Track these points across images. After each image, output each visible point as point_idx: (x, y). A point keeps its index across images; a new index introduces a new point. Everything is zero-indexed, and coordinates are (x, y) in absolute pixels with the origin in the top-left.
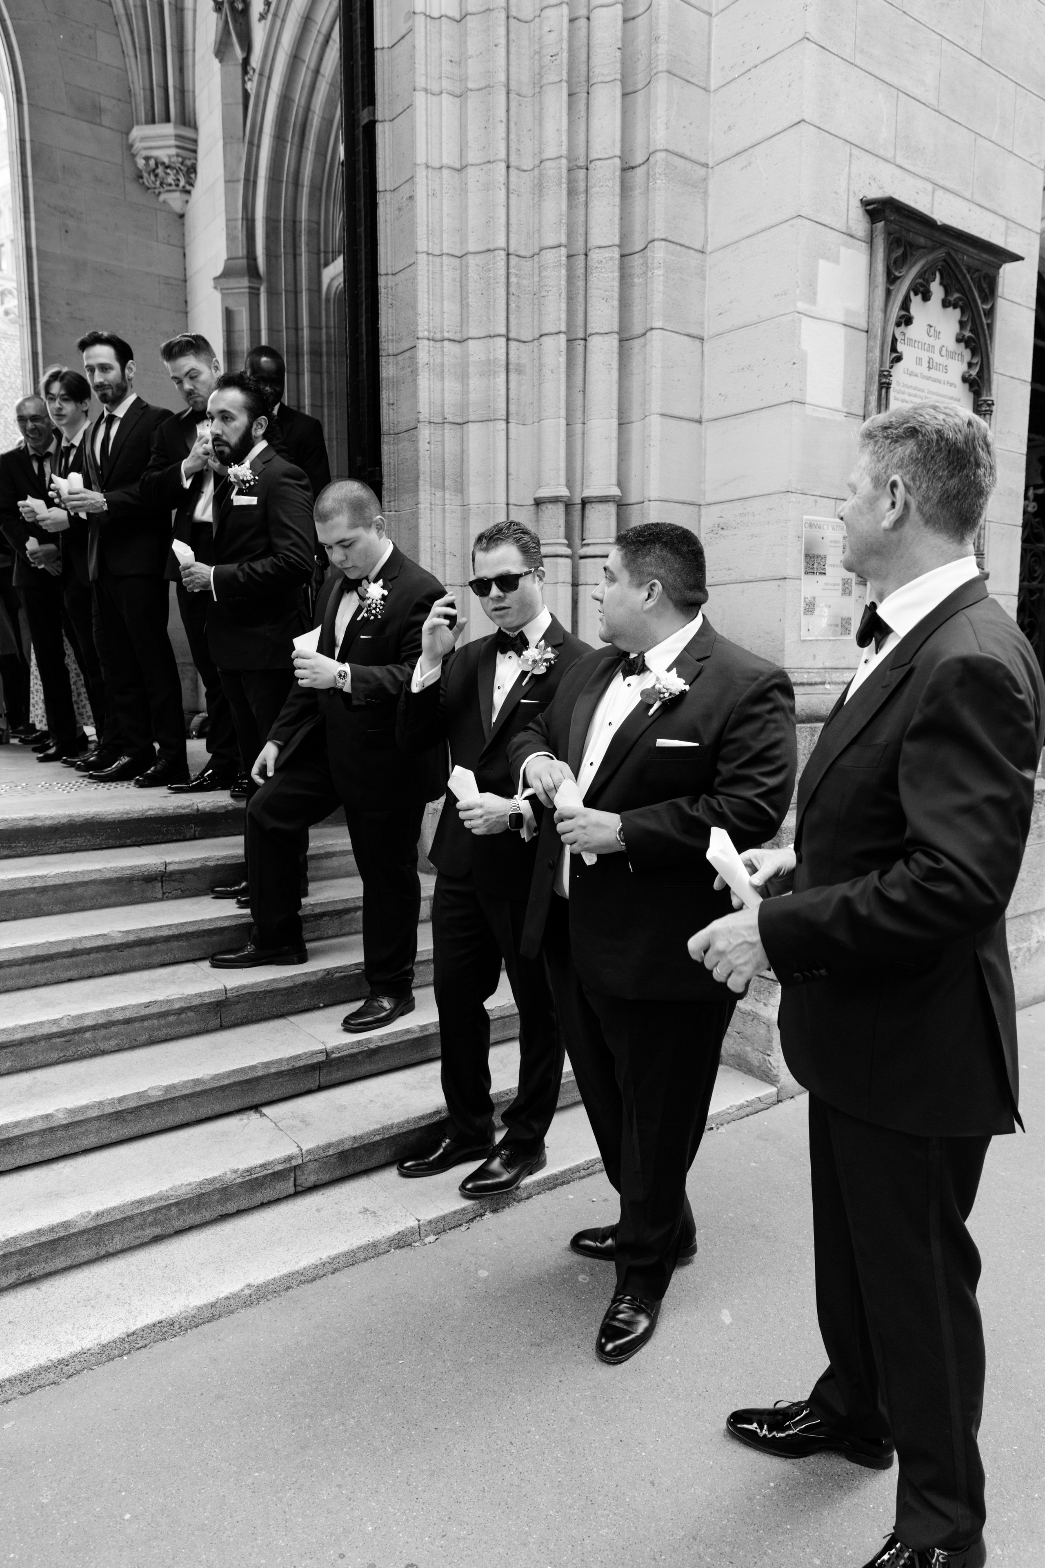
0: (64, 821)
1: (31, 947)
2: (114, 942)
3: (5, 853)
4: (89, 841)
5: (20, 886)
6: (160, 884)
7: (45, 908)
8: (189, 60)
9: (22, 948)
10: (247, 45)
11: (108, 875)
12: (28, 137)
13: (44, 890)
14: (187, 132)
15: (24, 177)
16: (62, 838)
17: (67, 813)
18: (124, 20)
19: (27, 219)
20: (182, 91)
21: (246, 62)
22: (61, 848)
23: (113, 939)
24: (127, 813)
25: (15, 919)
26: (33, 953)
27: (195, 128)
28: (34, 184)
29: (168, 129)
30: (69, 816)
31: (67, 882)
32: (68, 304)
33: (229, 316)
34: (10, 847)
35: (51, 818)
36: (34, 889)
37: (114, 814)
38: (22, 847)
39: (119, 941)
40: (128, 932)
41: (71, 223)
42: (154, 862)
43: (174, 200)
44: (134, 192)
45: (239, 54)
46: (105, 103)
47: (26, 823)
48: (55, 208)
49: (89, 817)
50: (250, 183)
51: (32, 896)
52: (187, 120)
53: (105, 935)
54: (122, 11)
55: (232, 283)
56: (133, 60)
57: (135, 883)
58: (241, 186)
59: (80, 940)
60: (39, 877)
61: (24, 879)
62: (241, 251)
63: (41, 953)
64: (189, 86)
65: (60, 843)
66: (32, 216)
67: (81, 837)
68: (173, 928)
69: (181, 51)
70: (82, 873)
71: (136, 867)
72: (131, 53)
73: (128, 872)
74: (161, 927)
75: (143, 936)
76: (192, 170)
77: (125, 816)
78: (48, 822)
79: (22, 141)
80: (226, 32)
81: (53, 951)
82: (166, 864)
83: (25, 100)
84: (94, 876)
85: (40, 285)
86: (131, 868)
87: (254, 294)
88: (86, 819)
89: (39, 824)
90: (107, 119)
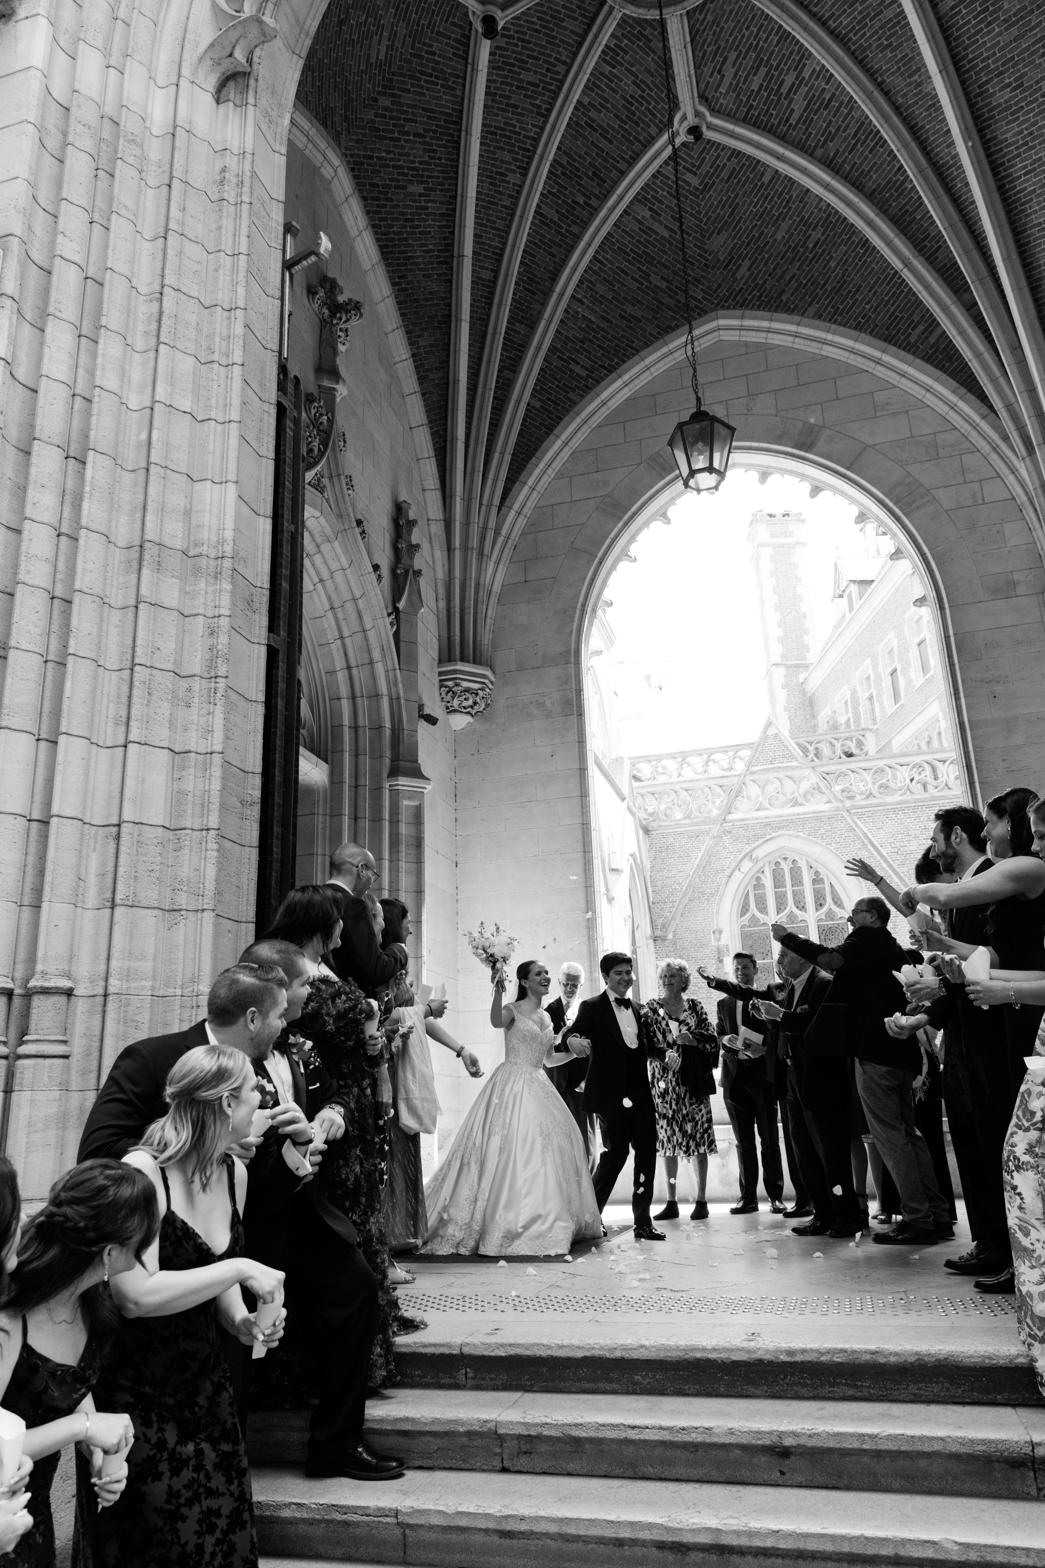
0: (912, 1359)
1: (843, 1538)
2: (948, 1557)
3: (851, 1393)
4: (948, 1390)
5: (846, 1445)
6: (1032, 1474)
7: (882, 1480)
9: (833, 1538)
11: (954, 1448)
12: (951, 633)
13: (878, 1454)
15: (952, 665)
16: (915, 1382)
17: (916, 1349)
18: (1027, 504)
19: (957, 699)
22: (915, 1395)
23: (947, 1552)
24: (990, 1358)
25: (848, 1488)
26: (846, 1549)
28: (960, 668)
30: (917, 1353)
31: (903, 1448)
32: (1004, 760)
34: (856, 1387)
35: (896, 1354)
36: (865, 1451)
37: (972, 1356)
38: (869, 1387)
39: (955, 1558)
40: (967, 1546)
41: (998, 689)
42: (1016, 1438)
46: (1017, 577)
47: (868, 1357)
48: (982, 681)
49: (941, 1357)
51: (866, 1460)
53: (934, 1543)
54: (1024, 498)
56: (1040, 531)
57: (997, 1466)
59: (904, 1542)
60: (869, 1436)
61: (852, 1435)
63: (855, 1551)
65: (913, 1389)
66: (962, 695)
67: (937, 1383)
68: (1032, 1555)
70: (921, 1438)
71: (991, 1442)
72: (1037, 526)
73: (982, 1448)
74: (1014, 1549)
75: (989, 1558)
77: (987, 1361)
78: (893, 1359)
79: (947, 638)
81: (871, 1551)
82: (1033, 1445)
83: (947, 606)
84: (936, 1447)
85: (975, 752)
86: (984, 1442)
88: (938, 1360)
89: (882, 1360)
90: (1020, 590)
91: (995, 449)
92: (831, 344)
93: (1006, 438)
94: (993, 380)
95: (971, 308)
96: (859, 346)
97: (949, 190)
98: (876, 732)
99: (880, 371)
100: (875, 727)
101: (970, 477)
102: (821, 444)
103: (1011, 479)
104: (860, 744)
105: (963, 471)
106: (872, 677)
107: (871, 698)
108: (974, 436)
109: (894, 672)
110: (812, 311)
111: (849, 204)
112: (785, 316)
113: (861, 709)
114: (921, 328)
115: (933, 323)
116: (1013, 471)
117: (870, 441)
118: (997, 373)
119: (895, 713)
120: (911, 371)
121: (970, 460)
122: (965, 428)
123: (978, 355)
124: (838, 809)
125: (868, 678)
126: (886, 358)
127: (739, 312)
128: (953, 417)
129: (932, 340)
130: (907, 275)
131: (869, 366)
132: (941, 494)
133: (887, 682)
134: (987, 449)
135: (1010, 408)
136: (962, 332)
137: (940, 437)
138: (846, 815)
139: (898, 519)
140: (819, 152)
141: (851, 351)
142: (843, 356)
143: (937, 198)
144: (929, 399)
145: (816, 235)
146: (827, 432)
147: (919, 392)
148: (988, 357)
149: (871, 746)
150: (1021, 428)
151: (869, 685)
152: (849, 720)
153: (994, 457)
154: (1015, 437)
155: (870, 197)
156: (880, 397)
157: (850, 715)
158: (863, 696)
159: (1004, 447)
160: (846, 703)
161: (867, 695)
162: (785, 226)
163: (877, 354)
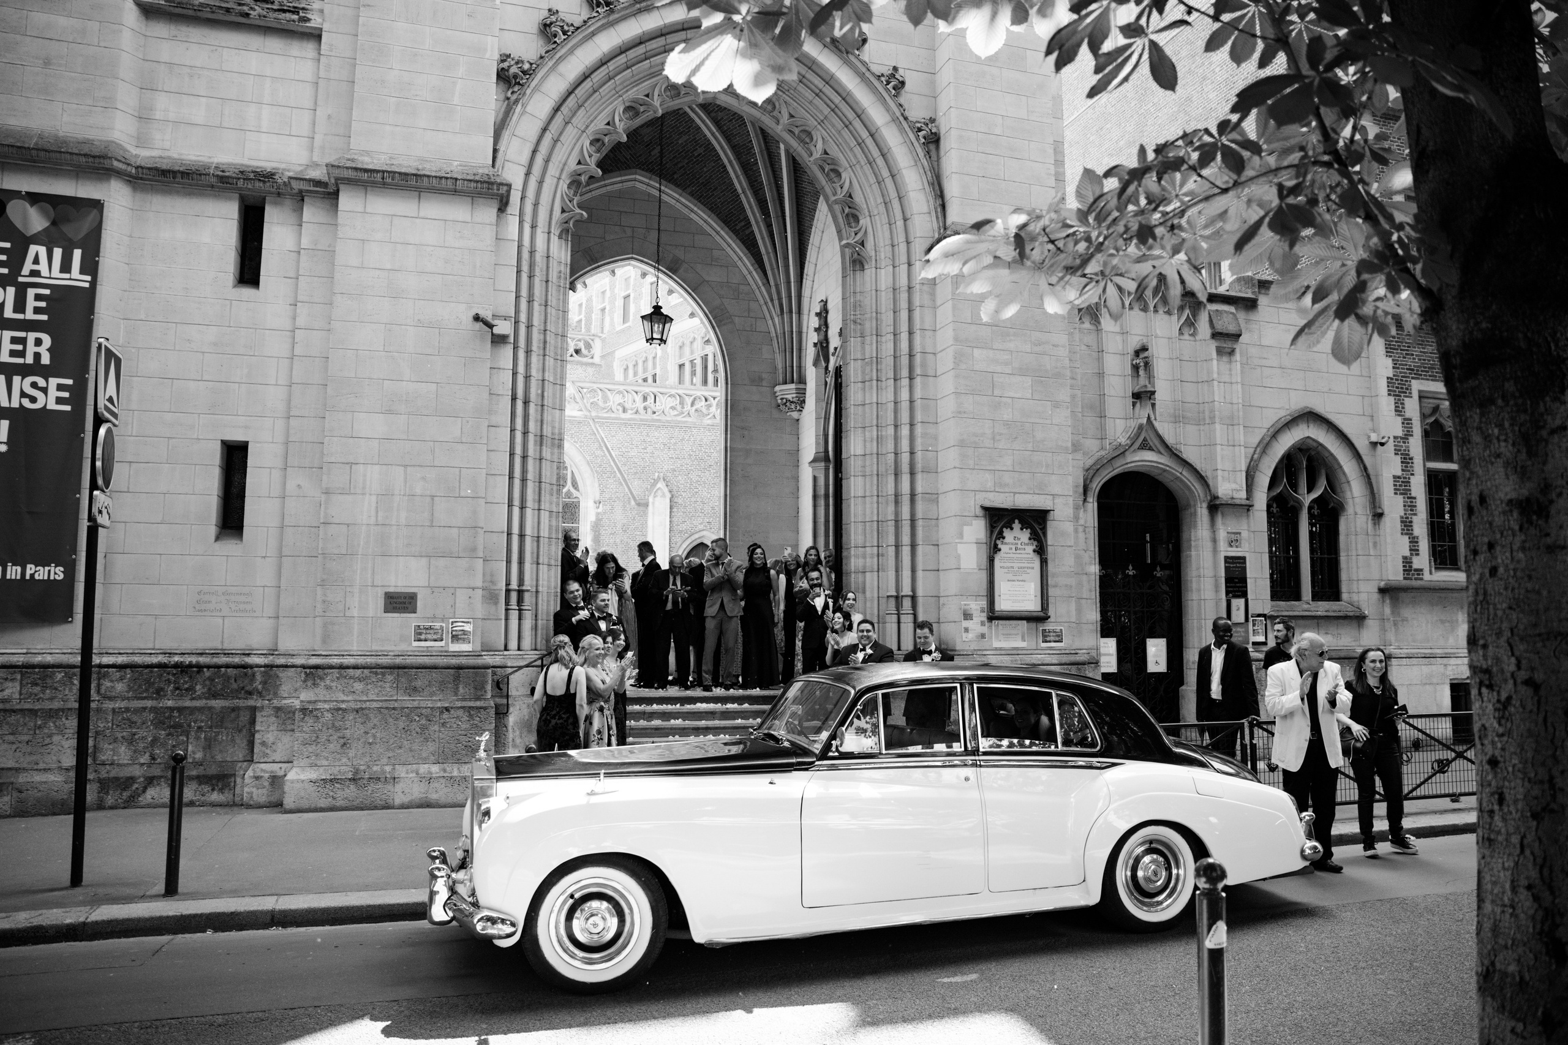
8: (803, 354)
10: (827, 361)
14: (801, 386)
18: (775, 340)
20: (800, 367)
21: (827, 368)
27: (805, 383)
28: (731, 420)
29: (793, 386)
33: (815, 479)
41: (746, 433)
43: (795, 415)
44: (776, 414)
45: (824, 364)
46: (764, 376)
48: (740, 428)
50: (827, 419)
52: (802, 381)
55: (817, 464)
56: (778, 356)
58: (822, 421)
62: (822, 449)
64: (803, 365)
66: (729, 432)
69: (800, 350)
72: (777, 353)
76: (804, 401)
80: (818, 355)
87: (827, 469)
90: (764, 383)
91: (766, 303)
92: (695, 213)
93: (772, 300)
94: (772, 269)
95: (769, 226)
96: (709, 220)
97: (772, 165)
98: (603, 340)
99: (718, 238)
100: (604, 336)
101: (752, 315)
102: (681, 271)
103: (770, 322)
104: (588, 346)
105: (749, 310)
106: (608, 294)
107: (603, 310)
108: (757, 292)
109: (627, 297)
110: (689, 190)
111: (722, 147)
112: (673, 187)
113: (593, 316)
114: (743, 224)
115: (749, 224)
116: (772, 318)
117: (707, 279)
118: (775, 266)
119: (623, 330)
120: (733, 245)
121: (753, 305)
122: (754, 287)
123: (768, 253)
124: (586, 417)
125: (604, 293)
126: (722, 233)
127: (649, 175)
128: (749, 277)
129: (747, 232)
130: (742, 197)
131: (713, 233)
132: (736, 320)
133: (620, 303)
134: (762, 302)
135: (777, 286)
136: (763, 238)
137: (742, 287)
138: (591, 422)
139: (713, 327)
140: (713, 114)
141: (705, 221)
142: (701, 222)
143: (766, 167)
144: (739, 263)
145: (700, 150)
146: (685, 265)
147: (736, 259)
148: (772, 255)
149: (597, 349)
150: (780, 299)
151: (604, 298)
152: (580, 321)
153: (764, 307)
154: (776, 302)
155: (733, 148)
156: (716, 253)
157: (582, 316)
158: (597, 306)
159: (770, 304)
160: (580, 305)
161: (602, 306)
162: (685, 138)
163: (719, 229)
